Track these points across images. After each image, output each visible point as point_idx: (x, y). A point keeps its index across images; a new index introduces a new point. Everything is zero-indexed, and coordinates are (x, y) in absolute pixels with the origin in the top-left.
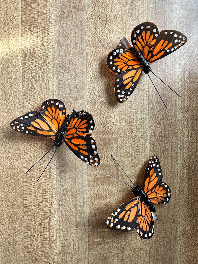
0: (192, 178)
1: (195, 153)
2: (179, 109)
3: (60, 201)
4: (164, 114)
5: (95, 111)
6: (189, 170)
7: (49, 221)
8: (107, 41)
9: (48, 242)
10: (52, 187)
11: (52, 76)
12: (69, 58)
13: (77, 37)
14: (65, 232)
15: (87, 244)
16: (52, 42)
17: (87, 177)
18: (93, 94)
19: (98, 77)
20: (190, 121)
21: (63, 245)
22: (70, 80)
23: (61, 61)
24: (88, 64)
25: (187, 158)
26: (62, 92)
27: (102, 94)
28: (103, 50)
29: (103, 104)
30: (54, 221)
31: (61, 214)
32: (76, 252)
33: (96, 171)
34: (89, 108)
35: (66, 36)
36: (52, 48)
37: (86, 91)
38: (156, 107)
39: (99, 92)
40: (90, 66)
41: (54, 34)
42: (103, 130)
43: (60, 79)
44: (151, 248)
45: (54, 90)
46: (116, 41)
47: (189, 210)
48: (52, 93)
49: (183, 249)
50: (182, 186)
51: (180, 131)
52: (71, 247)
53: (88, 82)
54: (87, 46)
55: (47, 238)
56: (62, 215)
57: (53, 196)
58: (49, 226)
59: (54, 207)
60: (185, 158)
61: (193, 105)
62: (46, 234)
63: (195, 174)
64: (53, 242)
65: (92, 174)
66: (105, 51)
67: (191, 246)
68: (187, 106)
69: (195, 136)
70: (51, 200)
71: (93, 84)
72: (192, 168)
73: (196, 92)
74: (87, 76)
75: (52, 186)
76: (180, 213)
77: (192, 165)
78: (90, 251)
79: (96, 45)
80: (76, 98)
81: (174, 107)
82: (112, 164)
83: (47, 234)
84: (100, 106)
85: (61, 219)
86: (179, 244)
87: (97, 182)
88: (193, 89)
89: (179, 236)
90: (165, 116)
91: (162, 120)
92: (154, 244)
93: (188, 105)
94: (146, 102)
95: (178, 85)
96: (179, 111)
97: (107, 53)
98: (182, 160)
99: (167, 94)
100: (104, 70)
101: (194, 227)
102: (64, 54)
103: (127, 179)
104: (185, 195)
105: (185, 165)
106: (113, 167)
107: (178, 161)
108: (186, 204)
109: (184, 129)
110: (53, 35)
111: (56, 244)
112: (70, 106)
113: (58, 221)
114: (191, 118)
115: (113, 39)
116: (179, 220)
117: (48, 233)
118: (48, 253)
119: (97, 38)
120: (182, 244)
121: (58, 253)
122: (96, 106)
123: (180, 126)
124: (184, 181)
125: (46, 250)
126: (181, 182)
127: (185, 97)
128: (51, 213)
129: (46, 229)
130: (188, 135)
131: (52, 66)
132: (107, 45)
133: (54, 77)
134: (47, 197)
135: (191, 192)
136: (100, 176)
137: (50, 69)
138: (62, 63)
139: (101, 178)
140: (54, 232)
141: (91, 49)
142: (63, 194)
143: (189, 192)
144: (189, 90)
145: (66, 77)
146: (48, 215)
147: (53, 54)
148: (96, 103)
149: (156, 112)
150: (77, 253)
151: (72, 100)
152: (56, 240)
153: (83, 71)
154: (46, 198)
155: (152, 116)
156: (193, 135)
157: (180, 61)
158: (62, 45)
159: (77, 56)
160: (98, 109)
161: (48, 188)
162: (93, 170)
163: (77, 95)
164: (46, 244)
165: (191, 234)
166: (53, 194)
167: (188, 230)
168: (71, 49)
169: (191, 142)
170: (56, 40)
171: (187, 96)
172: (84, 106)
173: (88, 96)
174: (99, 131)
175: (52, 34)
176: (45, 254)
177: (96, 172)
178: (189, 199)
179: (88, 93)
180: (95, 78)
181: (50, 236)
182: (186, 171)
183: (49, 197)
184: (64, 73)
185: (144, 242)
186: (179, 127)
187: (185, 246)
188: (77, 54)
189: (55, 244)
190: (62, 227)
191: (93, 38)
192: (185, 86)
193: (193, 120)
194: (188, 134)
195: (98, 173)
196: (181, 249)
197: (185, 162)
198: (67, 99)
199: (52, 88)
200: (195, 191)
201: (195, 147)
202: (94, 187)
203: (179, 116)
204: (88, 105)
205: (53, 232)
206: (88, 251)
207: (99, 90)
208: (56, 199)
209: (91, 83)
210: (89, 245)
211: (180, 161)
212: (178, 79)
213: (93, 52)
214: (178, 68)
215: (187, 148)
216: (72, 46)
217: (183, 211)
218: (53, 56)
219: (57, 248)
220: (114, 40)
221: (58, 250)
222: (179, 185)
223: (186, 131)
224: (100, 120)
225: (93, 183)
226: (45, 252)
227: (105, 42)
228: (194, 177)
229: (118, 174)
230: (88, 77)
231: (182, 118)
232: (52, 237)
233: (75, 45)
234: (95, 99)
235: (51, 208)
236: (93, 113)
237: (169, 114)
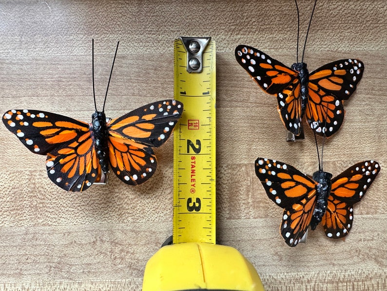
0: (256, 23)
1: (208, 18)
2: (126, 50)
3: (292, 266)
4: (137, 80)
5: (136, 209)
6: (240, 30)
7: (325, 282)
8: (8, 190)
9: (360, 283)
10: (268, 280)
11: (77, 286)
12: (43, 257)
13: (5, 244)
14: (345, 255)
15: (365, 216)
16: (17, 287)
17: (252, 220)
18: (106, 212)
19: (74, 205)
20: (148, 29)
21: (366, 257)
22: (82, 254)
23: (50, 270)
24: (51, 223)
25: (218, 35)
26: (104, 267)
27: (105, 197)
28: (25, 196)
29: (122, 195)
30: (325, 275)
31: (314, 264)
32: (378, 235)
33: (242, 204)
34: (130, 219)
35: (4, 264)
36: (27, 287)
37: (100, 225)
38: (125, 95)
39: (101, 202)
40: (54, 220)
41: (3, 285)
42: (169, 194)
43: (82, 271)
44: (378, 102)
45: (101, 282)
46: (8, 173)
47: (313, 29)
48: (106, 285)
49: (382, 41)
50: (269, 43)
51: (168, 47)
52: (370, 244)
53: (84, 222)
54: (20, 225)
55: (353, 285)
56: (316, 262)
57: (282, 278)
58: (333, 283)
59: (301, 276)
60: (218, 38)
61: (118, 23)
62: (347, 288)
63: (247, 18)
64: (361, 274)
65: (245, 211)
66: (26, 192)
67: (377, 25)
68: (120, 34)
69: (177, 18)
70: (289, 281)
71: (88, 212)
72: (237, 25)
73: (94, 17)
74: (73, 224)
75: (266, 280)
76: (319, 46)
77: (229, 23)
78: (378, 211)
79: (17, 209)
80: (112, 242)
81: (124, 61)
82: (229, 175)
83: (347, 286)
84: (126, 200)
85: (321, 262)
86: (373, 49)
87: (261, 202)
88: (89, 22)
89: (358, 49)
90: (141, 79)
91: (147, 83)
92: (371, 96)
93: (120, 32)
94: (117, 114)
95: (82, 54)
96: (130, 51)
97: (30, 190)
98: (222, 45)
99: (100, 75)
100: (60, 194)
101: (343, 19)
102: (37, 266)
103: (255, 147)
104: (285, 38)
105: (232, 37)
106: (234, 173)
107: (223, 51)
108: (303, 36)
109: (164, 40)
110: (5, 286)
111: (364, 270)
112: (128, 252)
113: (326, 268)
114: (143, 26)
115: (3, 179)
116: (330, 48)
117: (345, 284)
118: (378, 283)
119: (4, 209)
120: (374, 42)
121: (379, 266)
122: (127, 208)
123: (160, 48)
124: (260, 40)
125: (373, 287)
126: (262, 45)
127: (105, 39)
128: (311, 280)
129: (338, 288)
130: (176, 32)
131: (58, 287)
132: (16, 190)
133: (77, 281)
134: (284, 288)
135: (281, 26)
136: (250, 196)
137: (65, 289)
138: (52, 268)
139: (253, 195)
140: (343, 273)
141: (24, 218)
142: (280, 260)
143: (280, 29)
144: (92, 30)
145: (78, 262)
146: (315, 285)
147: (38, 285)
148: (121, 206)
149: (133, 94)
150: (380, 233)
151: (117, 250)
152: (357, 270)
153: (65, 231)
154: (286, 288)
155: (141, 102)
156: (175, 23)
157: (37, 49)
158: (21, 270)
159: (38, 242)
160: (131, 204)
161: (269, 287)
162: (239, 210)
163: (108, 240)
164: (363, 287)
165: (356, 25)
166: (279, 277)
167: (349, 30)
168: (27, 253)
169: (188, 26)
170: (12, 280)
171: (103, 36)
172: (128, 228)
173: (108, 221)
174: (171, 201)
175: (3, 288)
176: (380, 288)
177: (244, 204)
178: (292, 30)
179: (103, 222)
180: (76, 210)
181: (350, 281)
182: (242, 36)
183: (285, 284)
184: (70, 265)
185: (368, 115)
186: (161, 50)
187: (376, 37)
188: (35, 242)
189: (364, 273)
190: (335, 260)
191: (5, 216)
192: (83, 39)
193: (147, 23)
194: (173, 32)
195: (244, 200)
196: (383, 44)
197: (225, 39)
198: (115, 258)
199: (97, 285)
200: (278, 19)
201: (197, 19)
202: (269, 206)
203: (141, 51)
204: (125, 221)
205: (344, 276)
206: (378, 215)
207: (97, 201)
208: (287, 273)
209: (85, 217)
210: (368, 213)
211: (224, 47)
212: (72, 54)
213: (29, 215)
214: (51, 54)
215: (199, 34)
216: (23, 252)
217: (314, 41)
218: (41, 285)
219: (371, 267)
220: (6, 177)
221: (375, 267)
222: (267, 50)
223: (167, 36)
224: (151, 200)
225: (261, 208)
226: (376, 288)
227: (11, 193)
228: (254, 20)
229: (246, 165)
230: (75, 223)
231: (144, 44)
232: (352, 277)
233: (21, 247)
234: (114, 208)
235: (303, 280)
236: (138, 212)
237: (137, 70)
